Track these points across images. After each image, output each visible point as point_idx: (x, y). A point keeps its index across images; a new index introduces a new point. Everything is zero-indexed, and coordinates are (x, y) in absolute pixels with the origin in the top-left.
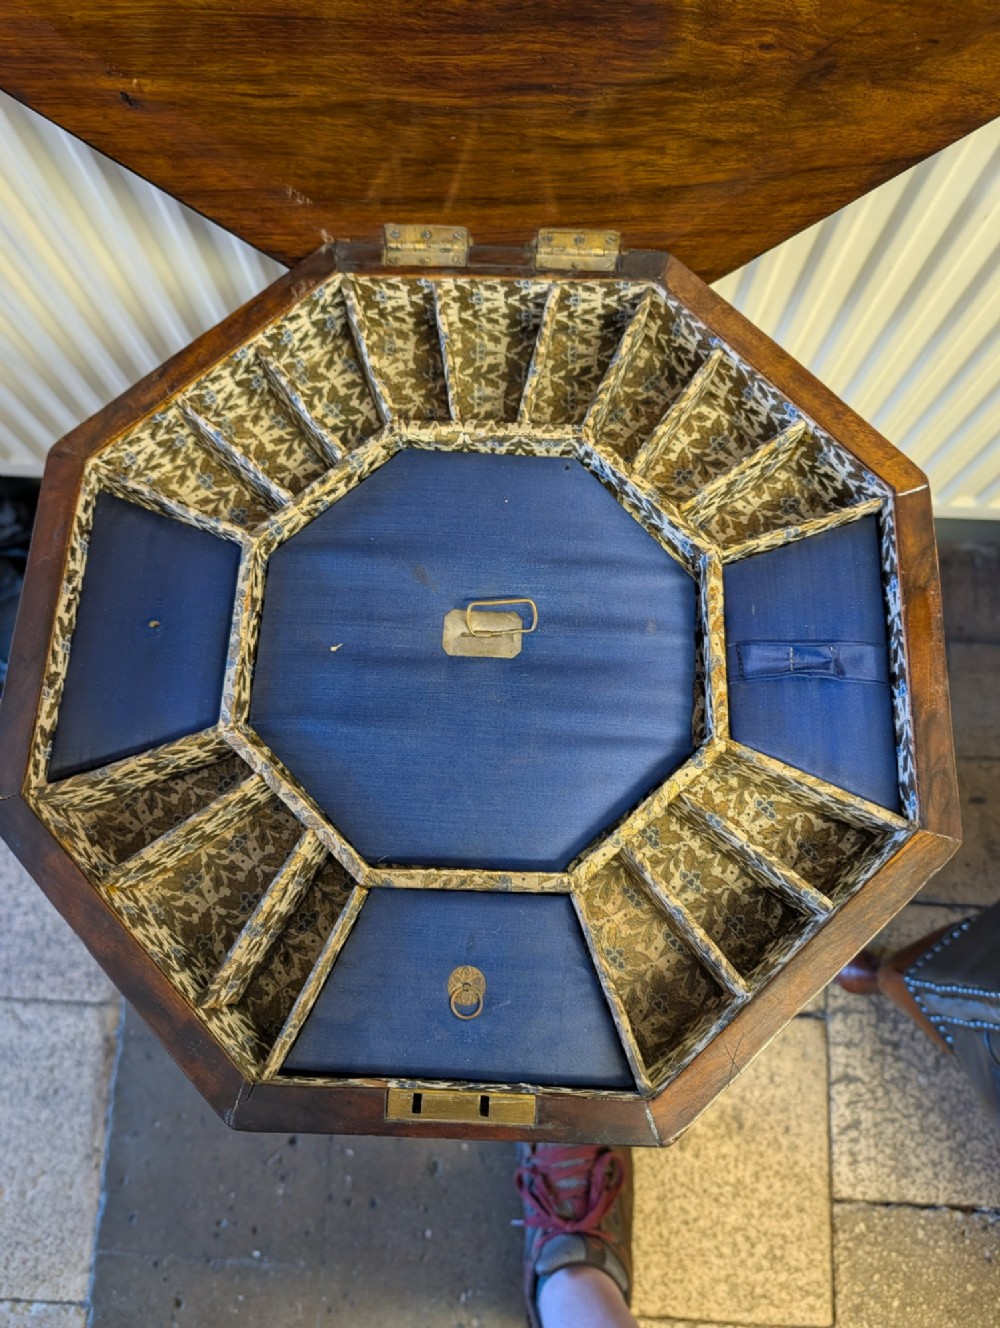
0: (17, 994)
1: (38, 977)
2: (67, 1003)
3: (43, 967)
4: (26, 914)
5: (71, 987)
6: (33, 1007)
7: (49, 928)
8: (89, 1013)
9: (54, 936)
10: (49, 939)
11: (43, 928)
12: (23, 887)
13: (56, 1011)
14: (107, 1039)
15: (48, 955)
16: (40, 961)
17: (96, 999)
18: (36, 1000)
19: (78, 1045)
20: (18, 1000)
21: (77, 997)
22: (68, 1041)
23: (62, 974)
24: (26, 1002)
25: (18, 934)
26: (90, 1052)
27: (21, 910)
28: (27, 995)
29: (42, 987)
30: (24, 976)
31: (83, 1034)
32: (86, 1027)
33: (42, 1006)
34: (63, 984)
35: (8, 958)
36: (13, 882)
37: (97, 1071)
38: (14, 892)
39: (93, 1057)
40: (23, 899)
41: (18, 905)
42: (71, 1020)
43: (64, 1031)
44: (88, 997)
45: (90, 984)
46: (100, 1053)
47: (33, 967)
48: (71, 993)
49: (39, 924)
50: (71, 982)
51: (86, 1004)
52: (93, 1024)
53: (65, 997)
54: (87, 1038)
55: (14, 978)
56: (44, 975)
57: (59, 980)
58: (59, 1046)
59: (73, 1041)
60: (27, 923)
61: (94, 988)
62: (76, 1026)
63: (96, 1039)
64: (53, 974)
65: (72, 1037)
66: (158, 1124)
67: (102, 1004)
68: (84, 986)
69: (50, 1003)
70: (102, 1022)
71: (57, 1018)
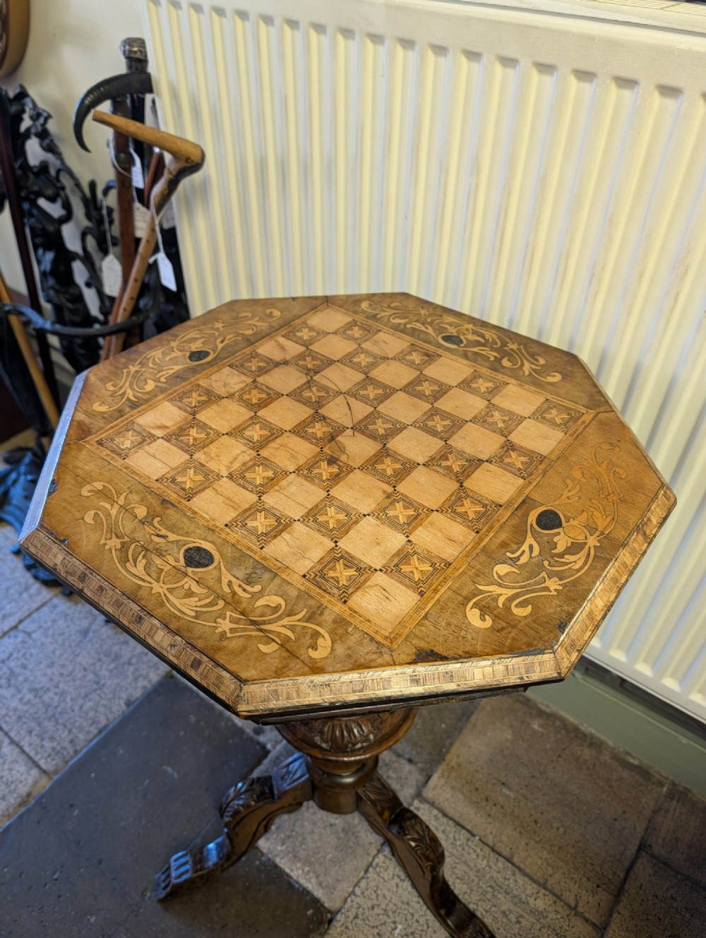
0: (12, 734)
1: (30, 732)
2: (30, 758)
3: (37, 728)
4: (56, 694)
5: (39, 750)
6: (13, 747)
7: (59, 709)
8: (35, 772)
9: (57, 715)
10: (54, 715)
11: (56, 707)
12: (67, 679)
13: (22, 758)
14: (29, 795)
15: (46, 723)
16: (39, 724)
17: (44, 766)
18: (17, 745)
19: (13, 787)
20: (10, 738)
21: (36, 758)
22: (10, 779)
23: (42, 739)
24: (12, 742)
25: (43, 702)
26: (15, 795)
27: (56, 690)
28: (16, 739)
29: (27, 739)
30: (25, 726)
31: (21, 782)
32: (26, 779)
33: (18, 750)
34: (37, 745)
35: (26, 711)
36: (66, 673)
37: (8, 810)
38: (61, 679)
39: (13, 800)
40: (61, 685)
41: (57, 687)
42: (22, 768)
43: (14, 772)
44: (42, 763)
45: (50, 755)
46: (18, 800)
47: (33, 725)
48: (37, 753)
49: (56, 704)
50: (42, 746)
51: (38, 766)
52: (30, 780)
53: (32, 754)
54: (20, 786)
55: (20, 724)
56: (34, 733)
57: (38, 741)
58: (4, 779)
59: (12, 782)
60: (52, 699)
61: (49, 760)
62: (21, 775)
63: (23, 790)
64: (37, 736)
65: (14, 779)
66: (6, 870)
67: (45, 772)
68: (46, 754)
69: (23, 751)
70: (36, 783)
71: (17, 762)
